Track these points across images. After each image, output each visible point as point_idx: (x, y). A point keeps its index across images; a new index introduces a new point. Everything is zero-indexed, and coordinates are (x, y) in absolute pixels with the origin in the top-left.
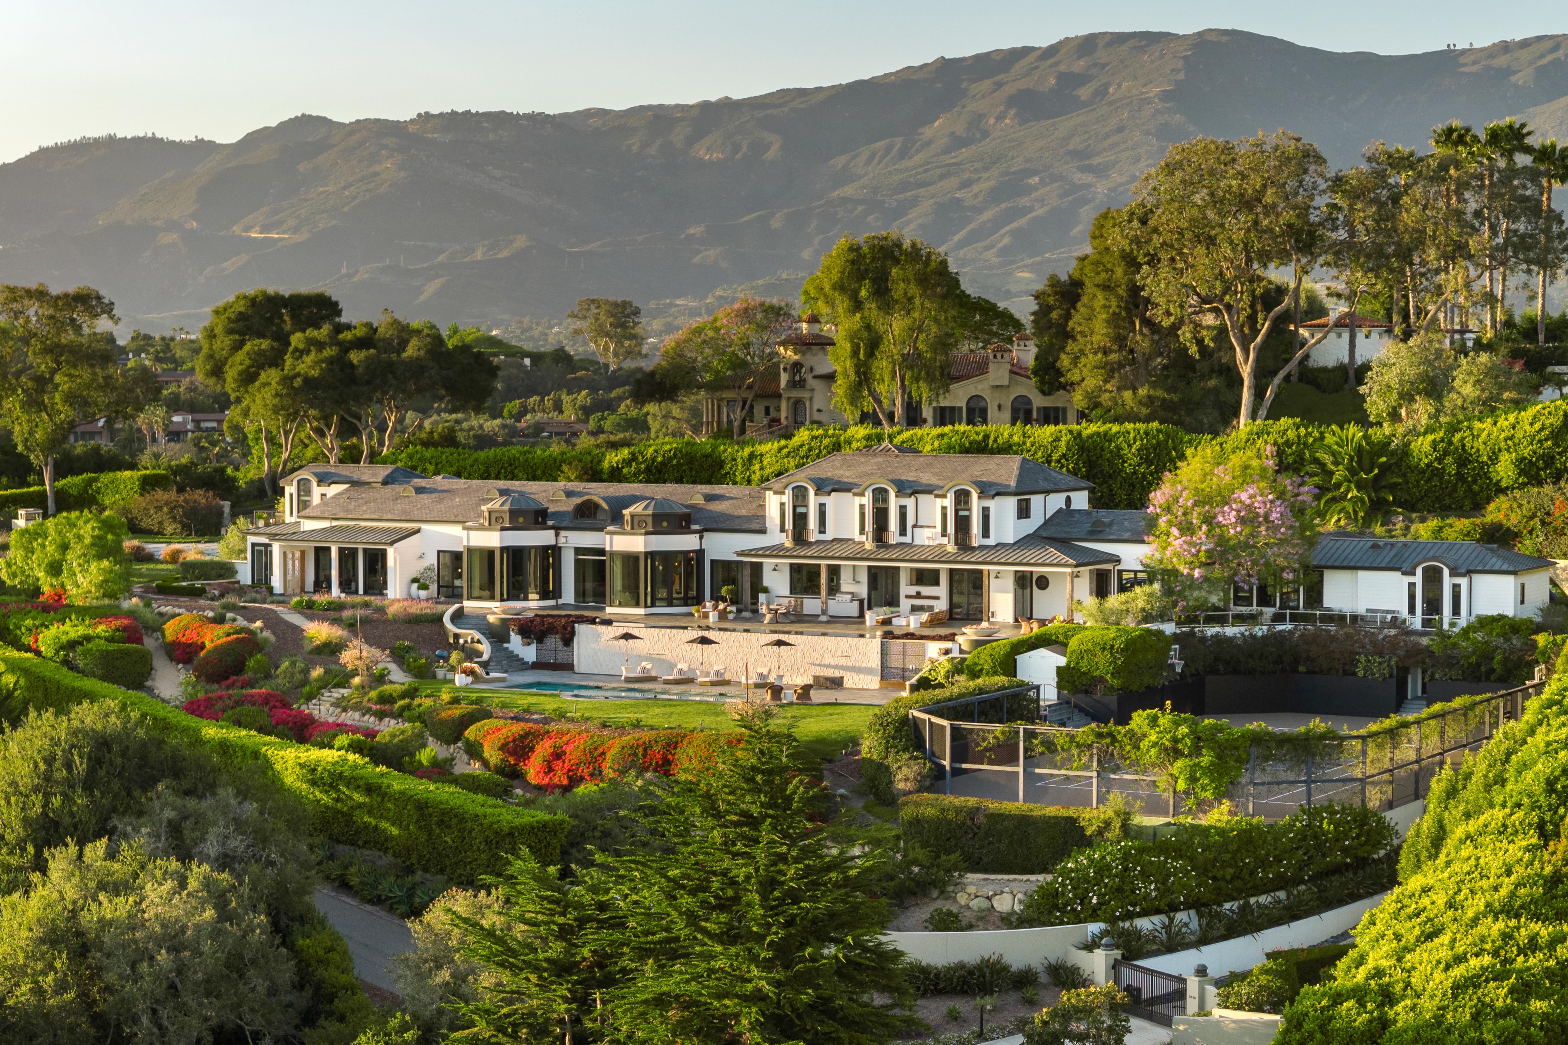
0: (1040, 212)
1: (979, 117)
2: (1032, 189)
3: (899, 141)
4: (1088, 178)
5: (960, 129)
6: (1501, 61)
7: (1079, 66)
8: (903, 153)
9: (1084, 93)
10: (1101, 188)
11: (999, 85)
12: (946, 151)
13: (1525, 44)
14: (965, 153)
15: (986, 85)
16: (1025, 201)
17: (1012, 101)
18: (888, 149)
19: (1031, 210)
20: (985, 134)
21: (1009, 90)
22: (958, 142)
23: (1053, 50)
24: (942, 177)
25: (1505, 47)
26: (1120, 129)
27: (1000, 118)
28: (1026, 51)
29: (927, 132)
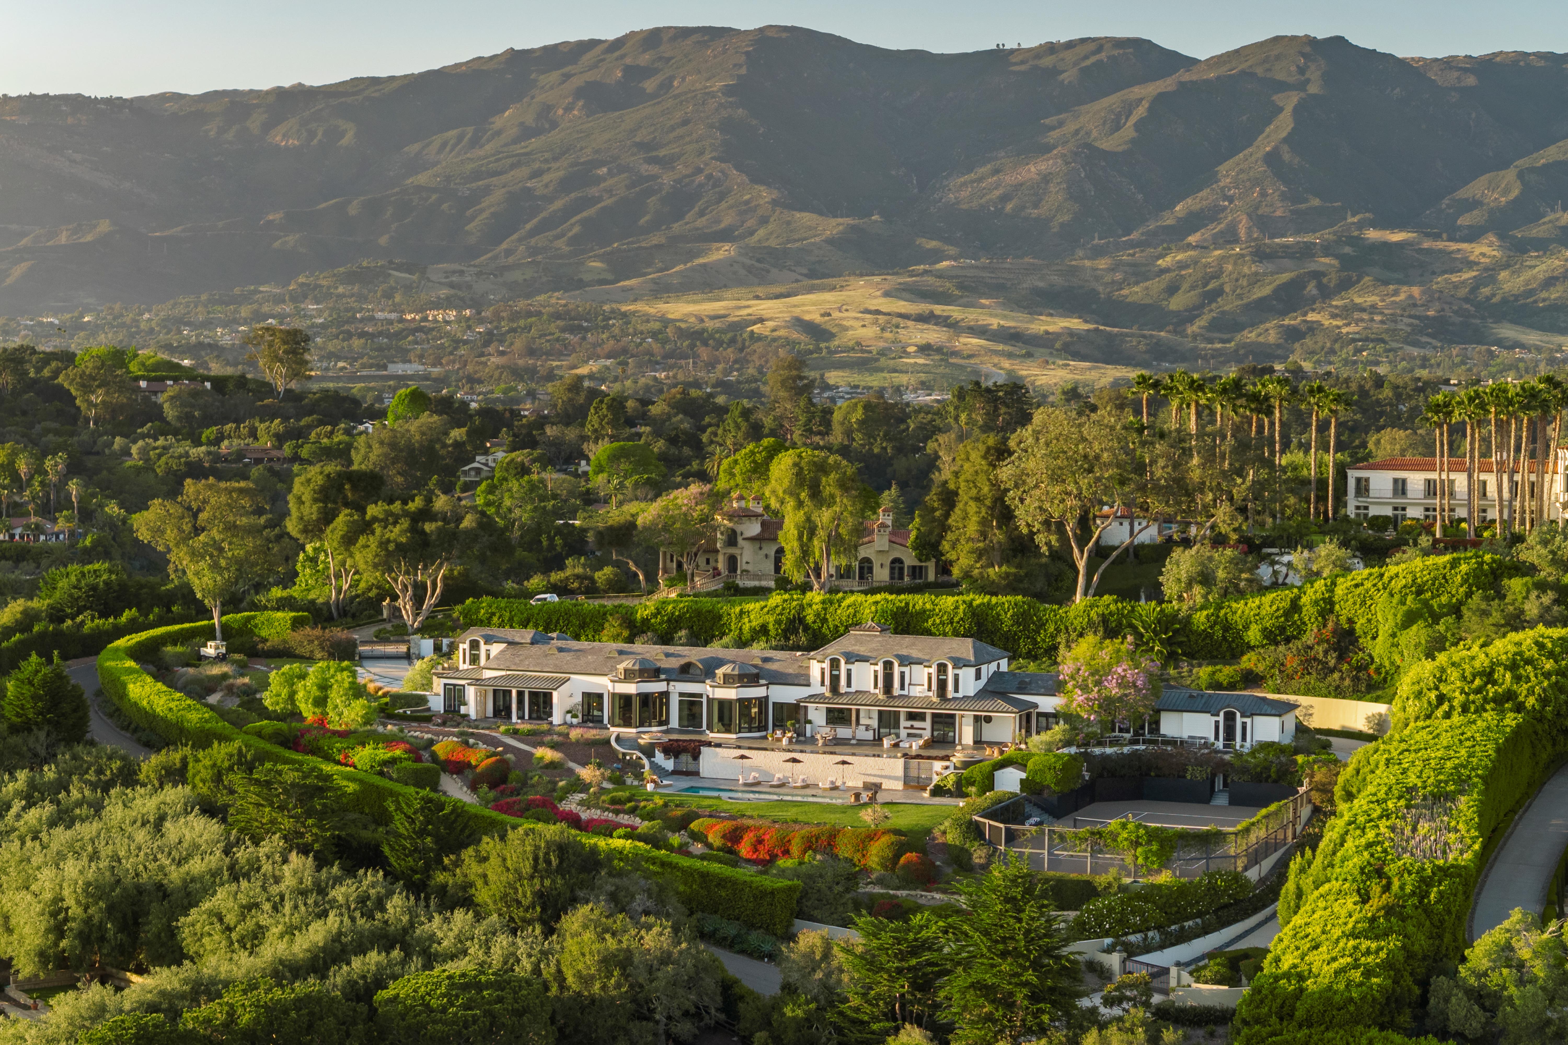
0: (608, 202)
1: (547, 108)
2: (600, 179)
3: (470, 130)
4: (654, 169)
5: (529, 119)
6: (1048, 61)
7: (645, 59)
8: (475, 142)
9: (650, 85)
10: (667, 179)
11: (567, 77)
12: (516, 141)
13: (1070, 45)
14: (534, 143)
15: (554, 76)
16: (594, 191)
17: (579, 93)
18: (460, 138)
19: (600, 199)
20: (554, 125)
21: (577, 82)
22: (527, 133)
23: (618, 43)
24: (513, 166)
25: (1051, 48)
26: (685, 122)
27: (568, 109)
28: (593, 43)
29: (498, 122)
